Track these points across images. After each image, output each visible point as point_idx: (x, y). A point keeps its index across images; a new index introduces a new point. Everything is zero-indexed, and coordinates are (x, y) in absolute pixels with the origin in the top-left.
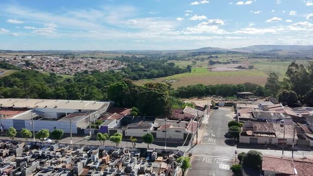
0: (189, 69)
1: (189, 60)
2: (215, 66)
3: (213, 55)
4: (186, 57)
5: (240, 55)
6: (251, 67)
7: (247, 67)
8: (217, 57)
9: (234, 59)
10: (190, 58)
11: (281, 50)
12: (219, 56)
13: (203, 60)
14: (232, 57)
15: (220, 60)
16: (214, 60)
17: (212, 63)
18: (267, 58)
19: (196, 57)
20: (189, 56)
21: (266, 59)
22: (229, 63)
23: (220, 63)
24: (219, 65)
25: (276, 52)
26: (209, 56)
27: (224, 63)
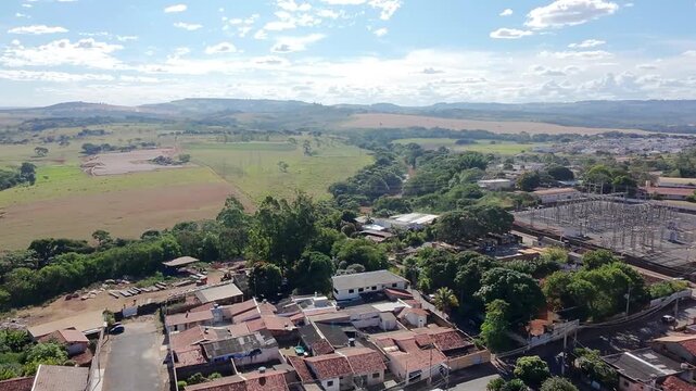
0: (27, 174)
1: (25, 141)
2: (101, 157)
3: (91, 128)
4: (14, 133)
5: (157, 126)
6: (185, 159)
7: (175, 157)
8: (102, 132)
9: (145, 138)
10: (28, 135)
11: (239, 112)
12: (107, 128)
13: (64, 140)
14: (140, 131)
15: (111, 141)
16: (96, 141)
17: (90, 150)
18: (216, 132)
19: (45, 133)
20: (22, 130)
21: (213, 136)
22: (133, 148)
23: (112, 149)
24: (111, 154)
25: (232, 117)
26: (80, 130)
27: (123, 149)
